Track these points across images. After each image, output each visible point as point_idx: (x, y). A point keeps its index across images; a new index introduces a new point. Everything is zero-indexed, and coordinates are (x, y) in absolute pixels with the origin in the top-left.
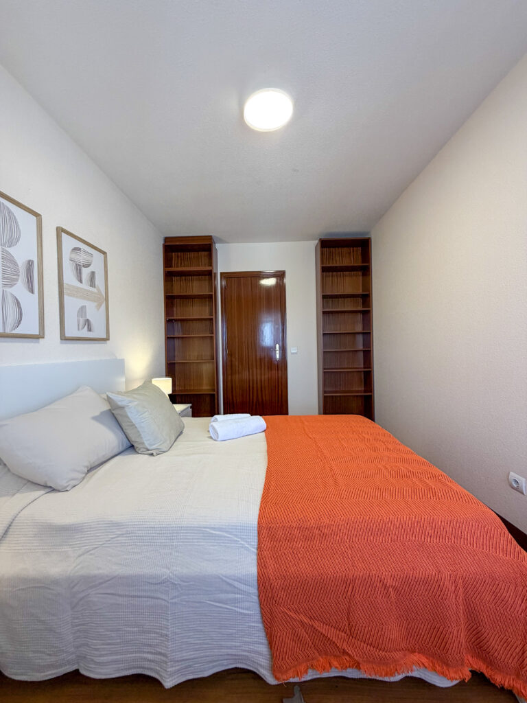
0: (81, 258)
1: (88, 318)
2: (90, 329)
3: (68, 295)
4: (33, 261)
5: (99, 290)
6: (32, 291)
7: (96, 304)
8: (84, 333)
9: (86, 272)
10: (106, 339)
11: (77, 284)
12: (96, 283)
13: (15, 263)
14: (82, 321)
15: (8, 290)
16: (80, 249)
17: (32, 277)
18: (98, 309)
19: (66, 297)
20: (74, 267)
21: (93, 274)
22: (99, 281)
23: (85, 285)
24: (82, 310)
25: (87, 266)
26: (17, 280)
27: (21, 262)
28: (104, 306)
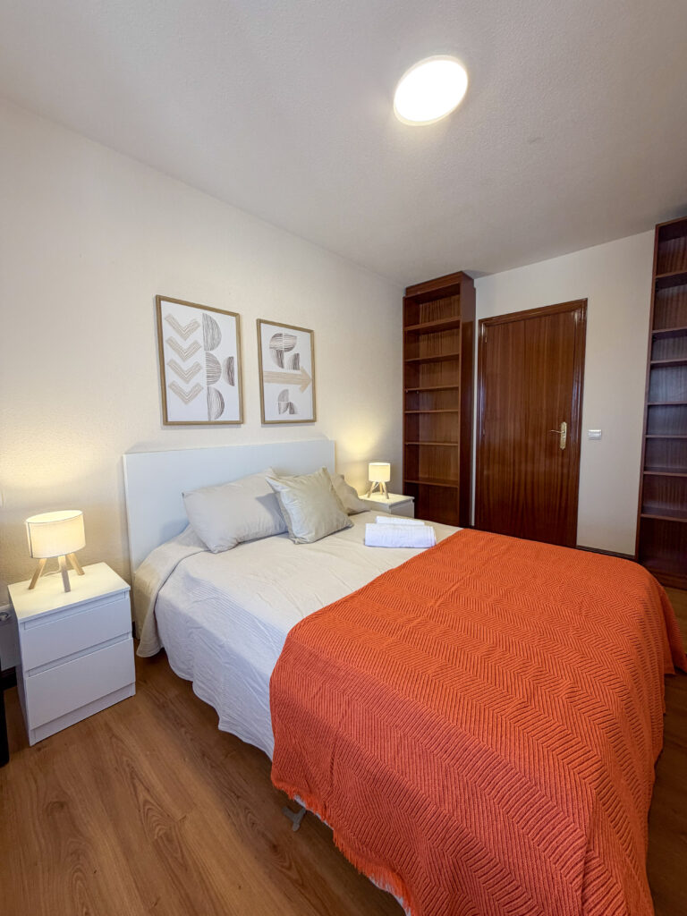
0: (282, 344)
1: (291, 400)
2: (292, 412)
3: (269, 382)
4: (232, 358)
5: (304, 371)
6: (233, 384)
7: (299, 386)
8: (287, 416)
9: (288, 357)
10: (313, 421)
11: (279, 370)
12: (301, 365)
13: (218, 363)
14: (283, 405)
15: (212, 386)
16: (281, 335)
17: (232, 372)
18: (303, 391)
19: (265, 384)
20: (274, 353)
21: (296, 357)
22: (305, 363)
23: (287, 369)
24: (284, 394)
25: (289, 349)
26: (219, 376)
27: (222, 360)
28: (309, 388)
